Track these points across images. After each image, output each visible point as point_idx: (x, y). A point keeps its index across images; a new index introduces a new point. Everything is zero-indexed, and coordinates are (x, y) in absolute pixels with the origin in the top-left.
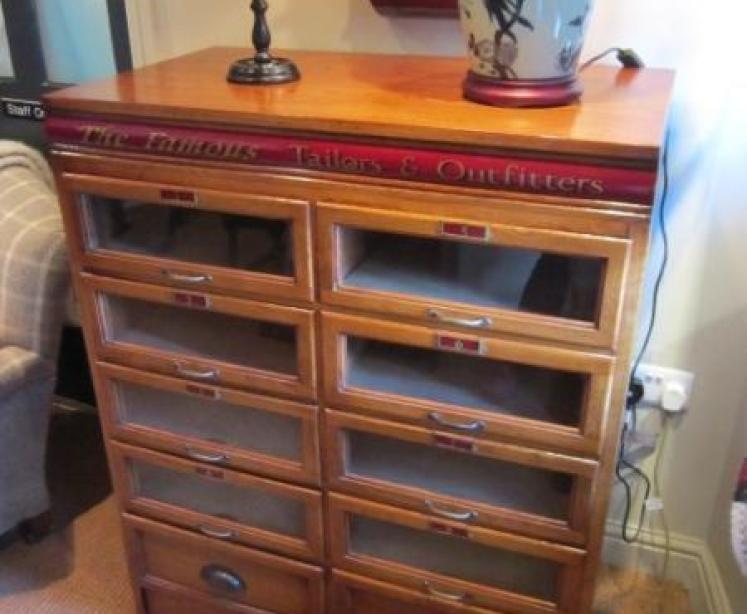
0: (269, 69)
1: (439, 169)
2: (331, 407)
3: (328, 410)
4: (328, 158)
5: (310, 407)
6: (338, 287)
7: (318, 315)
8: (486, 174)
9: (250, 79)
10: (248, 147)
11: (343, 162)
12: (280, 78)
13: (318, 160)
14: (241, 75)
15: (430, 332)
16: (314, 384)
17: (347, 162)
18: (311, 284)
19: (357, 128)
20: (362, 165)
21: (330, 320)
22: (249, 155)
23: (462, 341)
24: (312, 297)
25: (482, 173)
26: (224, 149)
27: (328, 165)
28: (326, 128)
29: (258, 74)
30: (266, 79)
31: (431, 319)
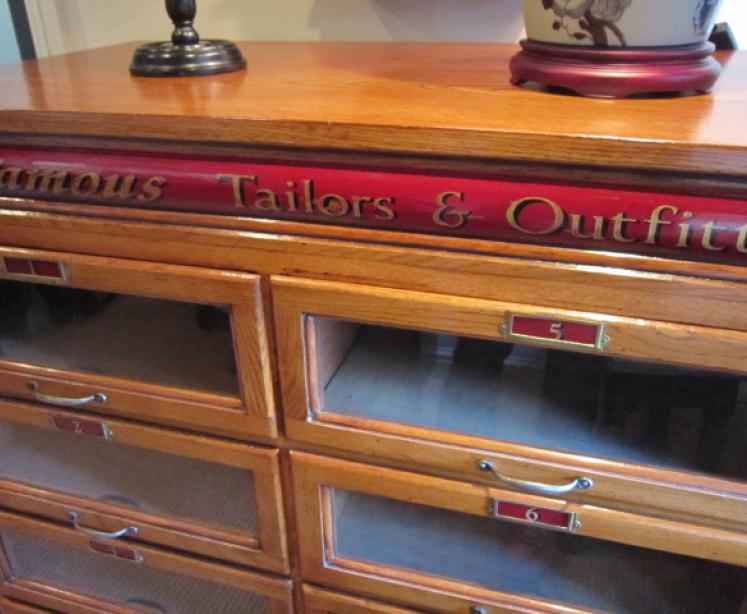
0: (194, 52)
1: (510, 215)
2: (312, 584)
3: (307, 589)
4: (290, 195)
5: (279, 582)
6: (315, 417)
7: (283, 456)
8: (607, 224)
9: (166, 68)
10: (144, 179)
11: (319, 201)
12: (212, 64)
13: (272, 198)
14: (150, 61)
15: (480, 492)
16: (285, 555)
17: (326, 203)
18: (271, 412)
19: (344, 137)
20: (356, 206)
21: (306, 466)
22: (147, 195)
23: (538, 510)
24: (274, 432)
25: (599, 221)
26: (102, 183)
27: (292, 207)
28: (285, 138)
29: (179, 59)
30: (191, 66)
31: (482, 474)
